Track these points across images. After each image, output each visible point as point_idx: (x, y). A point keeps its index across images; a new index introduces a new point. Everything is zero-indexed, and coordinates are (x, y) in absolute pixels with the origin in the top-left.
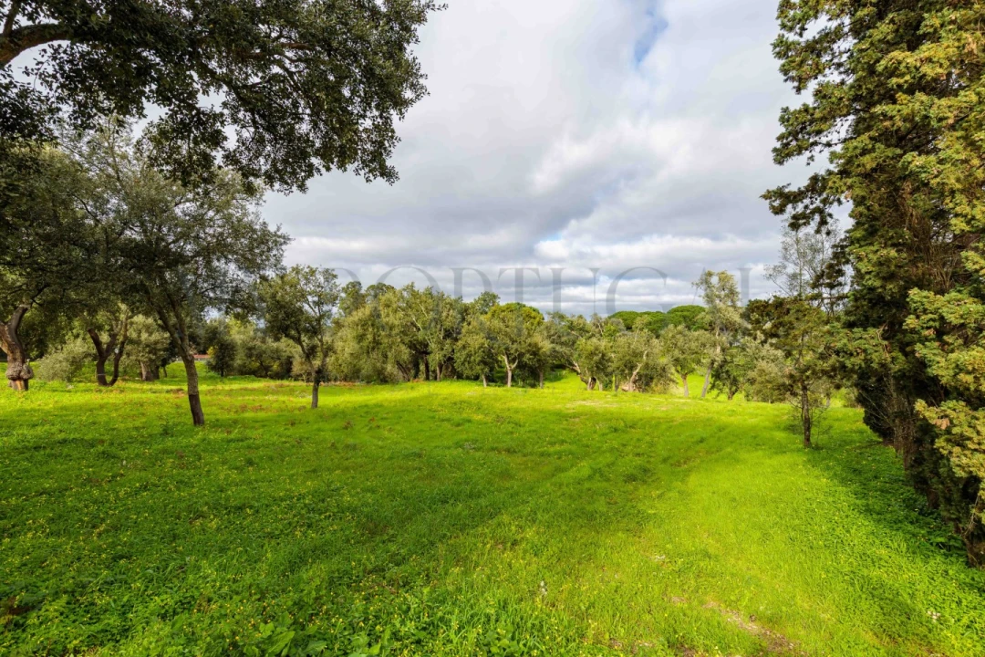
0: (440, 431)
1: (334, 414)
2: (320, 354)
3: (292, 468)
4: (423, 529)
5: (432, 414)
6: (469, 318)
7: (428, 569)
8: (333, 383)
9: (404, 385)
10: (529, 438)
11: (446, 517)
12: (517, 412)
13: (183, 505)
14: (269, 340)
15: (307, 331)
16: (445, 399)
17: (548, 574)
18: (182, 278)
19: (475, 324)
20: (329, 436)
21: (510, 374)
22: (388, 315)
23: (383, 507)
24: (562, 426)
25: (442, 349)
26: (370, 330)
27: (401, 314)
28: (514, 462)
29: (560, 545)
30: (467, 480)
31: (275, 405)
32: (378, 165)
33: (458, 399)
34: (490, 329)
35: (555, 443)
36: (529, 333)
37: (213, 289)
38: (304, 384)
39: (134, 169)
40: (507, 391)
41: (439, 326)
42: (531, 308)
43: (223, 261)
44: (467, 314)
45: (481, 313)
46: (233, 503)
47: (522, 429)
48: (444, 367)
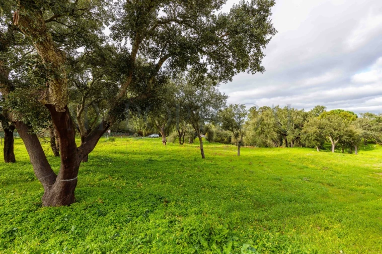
0: (291, 170)
1: (246, 159)
2: (240, 136)
3: (231, 177)
4: (279, 210)
5: (287, 163)
6: (308, 119)
7: (280, 226)
8: (245, 146)
9: (275, 149)
10: (344, 180)
11: (290, 208)
12: (336, 166)
13: (200, 183)
14: (223, 130)
15: (235, 128)
16: (295, 156)
17: (345, 248)
18: (198, 113)
19: (311, 122)
20: (243, 167)
21: (333, 146)
22: (267, 120)
23: (263, 198)
24: (368, 176)
25: (294, 134)
26: (260, 126)
27: (273, 119)
28: (331, 190)
29: (357, 238)
30: (303, 194)
31: (225, 153)
32: (257, 68)
33: (302, 157)
34: (320, 124)
35: (362, 185)
36: (346, 125)
37: (206, 116)
38: (235, 146)
39: (185, 83)
40: (331, 154)
41: (291, 123)
42: (347, 111)
43: (208, 106)
44: (307, 117)
45: (315, 116)
46: (212, 185)
47: (339, 175)
48: (295, 141)
